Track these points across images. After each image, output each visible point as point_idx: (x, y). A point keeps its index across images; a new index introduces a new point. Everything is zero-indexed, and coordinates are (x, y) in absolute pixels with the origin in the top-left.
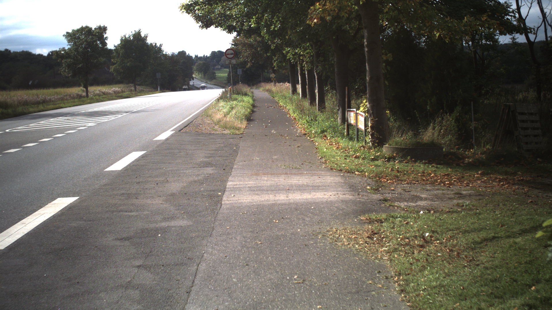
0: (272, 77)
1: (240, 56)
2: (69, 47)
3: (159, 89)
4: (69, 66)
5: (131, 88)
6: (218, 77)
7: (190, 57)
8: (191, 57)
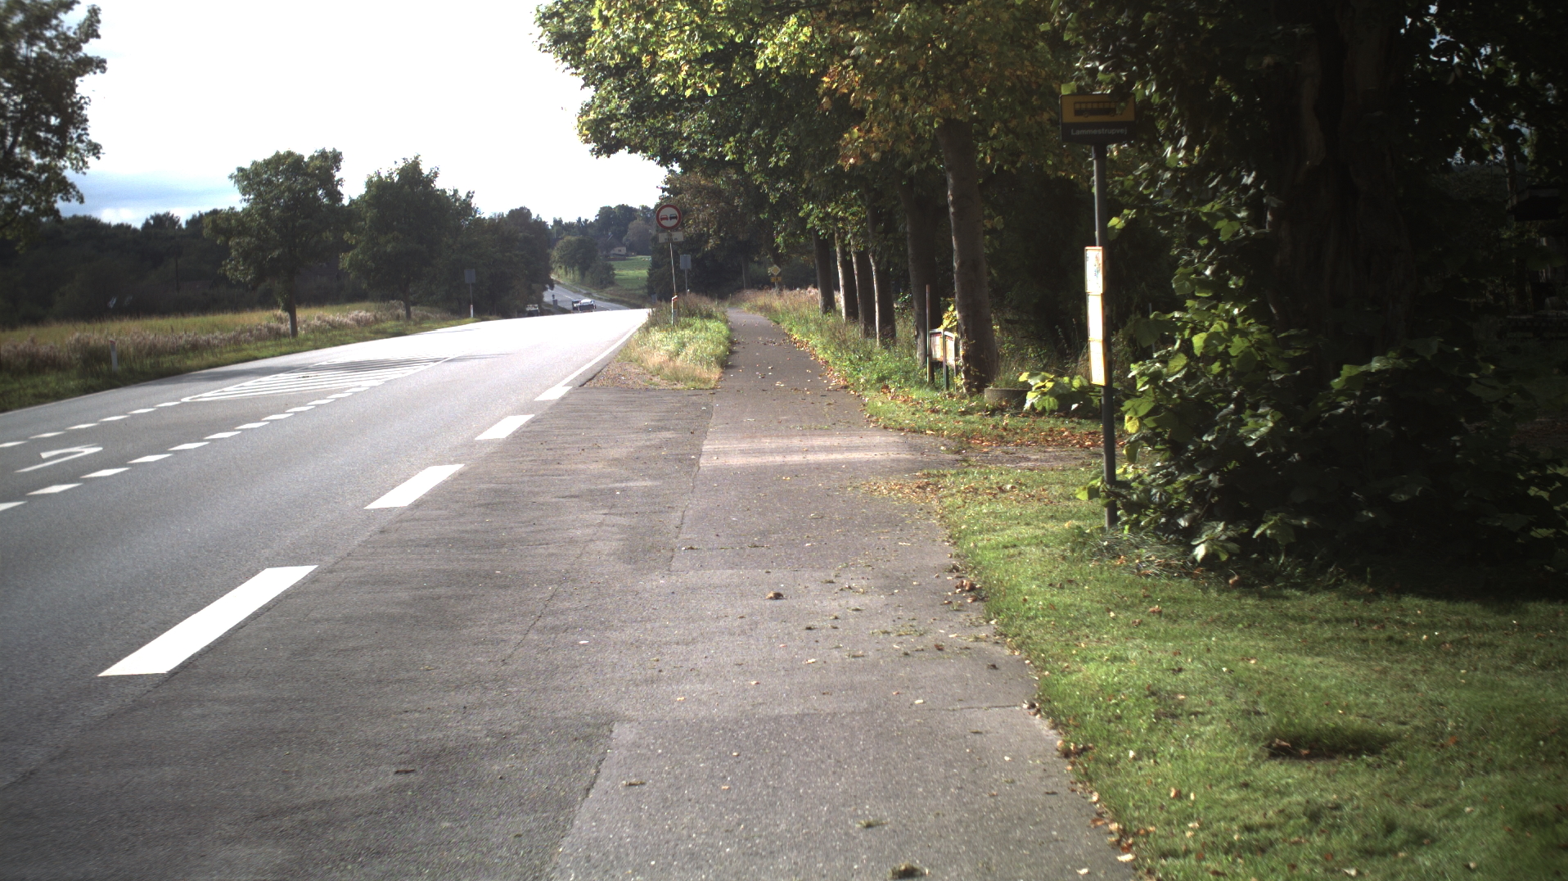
0: (772, 275)
1: (687, 222)
2: (245, 205)
3: (472, 311)
4: (246, 255)
5: (396, 313)
6: (622, 280)
7: (540, 225)
8: (544, 224)
